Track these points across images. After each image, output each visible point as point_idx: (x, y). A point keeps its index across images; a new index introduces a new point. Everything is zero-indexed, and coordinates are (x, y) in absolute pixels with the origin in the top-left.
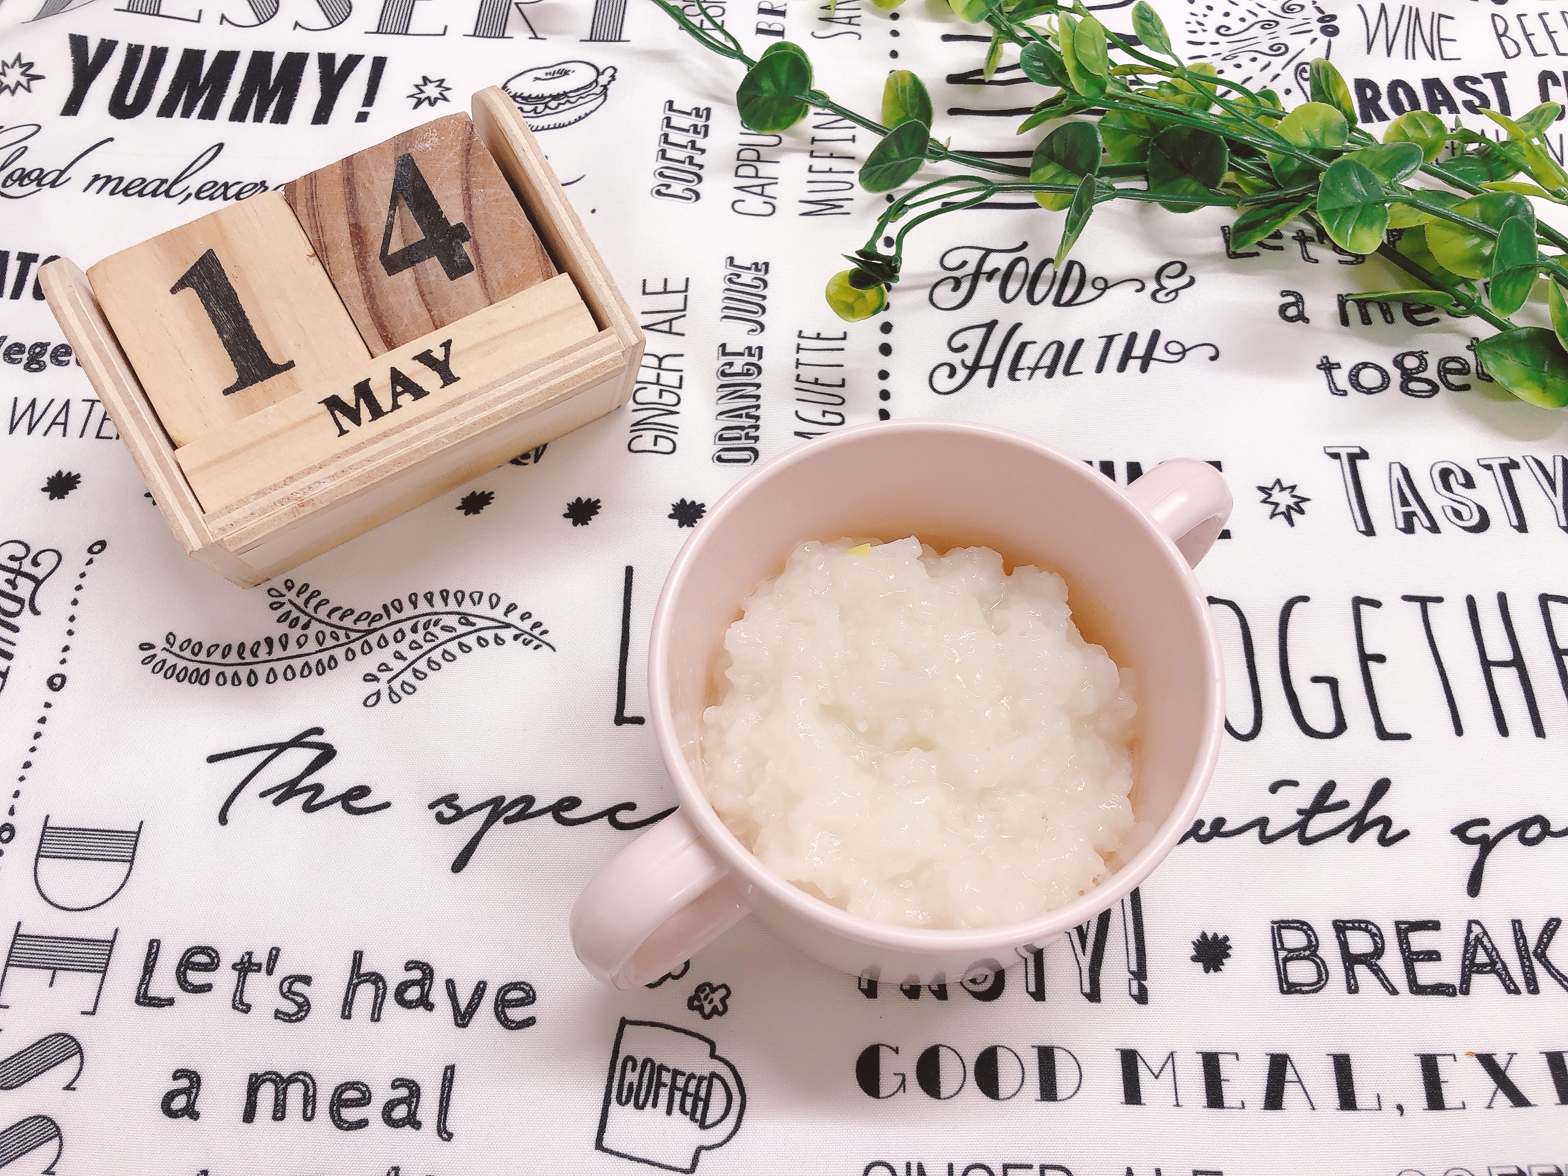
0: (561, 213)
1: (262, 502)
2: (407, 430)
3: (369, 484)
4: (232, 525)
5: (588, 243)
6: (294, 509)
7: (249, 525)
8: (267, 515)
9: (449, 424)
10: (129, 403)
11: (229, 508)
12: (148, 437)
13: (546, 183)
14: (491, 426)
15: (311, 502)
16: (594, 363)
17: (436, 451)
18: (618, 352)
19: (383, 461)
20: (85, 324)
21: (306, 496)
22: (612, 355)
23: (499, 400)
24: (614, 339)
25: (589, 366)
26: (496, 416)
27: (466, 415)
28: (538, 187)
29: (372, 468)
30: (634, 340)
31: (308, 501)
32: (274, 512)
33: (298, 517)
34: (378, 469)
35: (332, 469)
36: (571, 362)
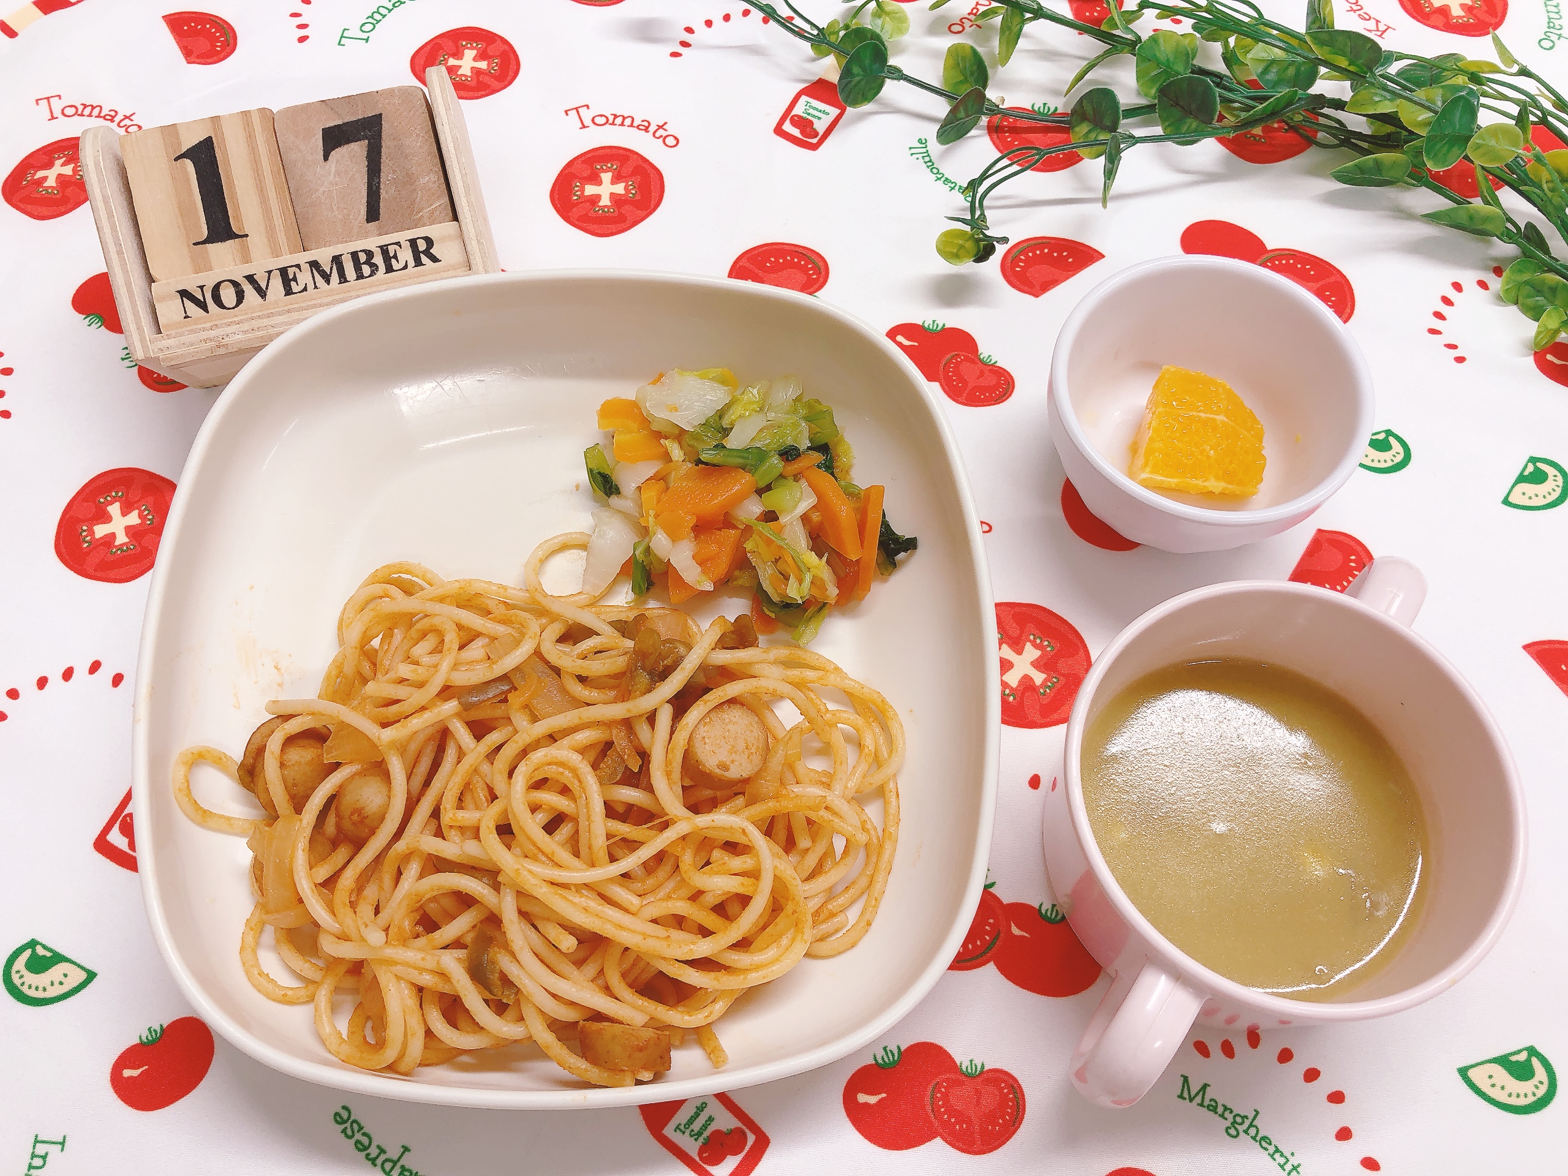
1: (192, 338)
2: (304, 311)
4: (168, 348)
6: (214, 348)
7: (180, 351)
8: (194, 347)
10: (117, 245)
12: (125, 272)
15: (227, 345)
20: (101, 181)
21: (224, 340)
31: (223, 345)
33: (215, 354)
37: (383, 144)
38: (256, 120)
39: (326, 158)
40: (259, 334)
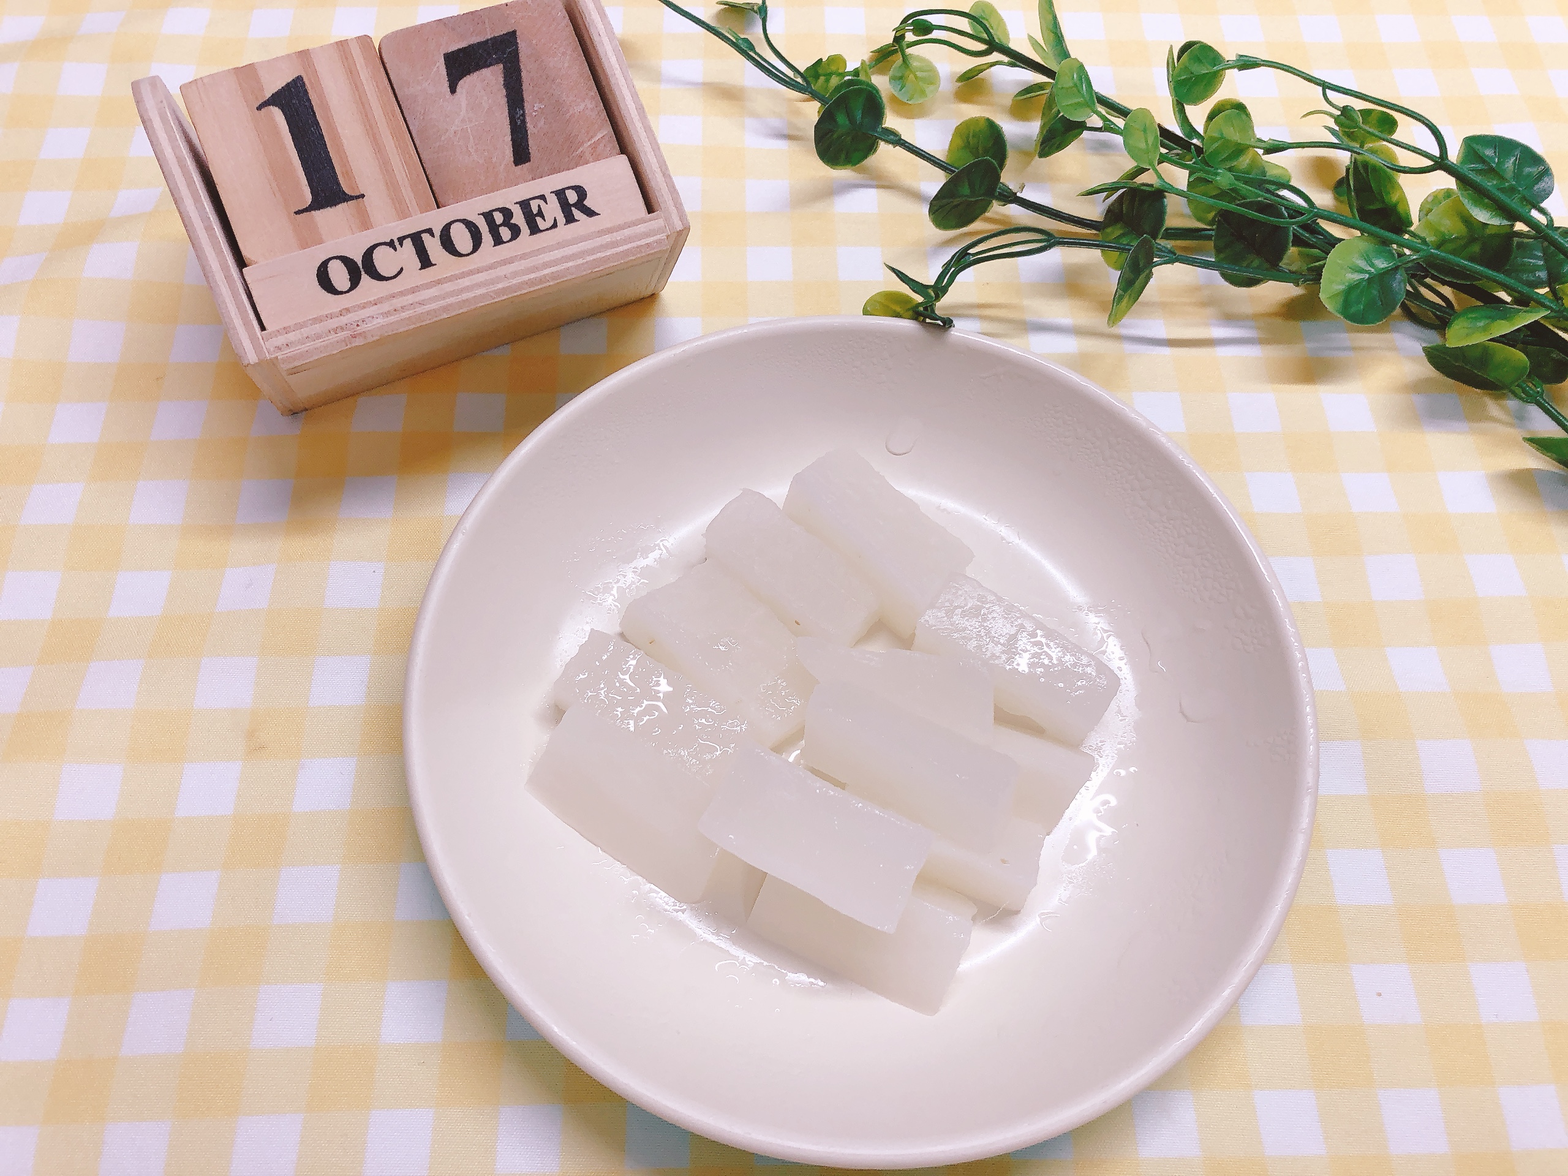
0: (627, 98)
1: (318, 328)
3: (418, 325)
4: (287, 345)
5: (648, 129)
6: (347, 339)
7: (304, 348)
8: (320, 341)
9: (498, 280)
10: (205, 219)
11: (286, 330)
12: (219, 253)
13: (617, 69)
14: (536, 288)
15: (362, 334)
16: (639, 243)
17: (483, 304)
18: (663, 236)
19: (433, 306)
20: (172, 140)
21: (359, 328)
23: (546, 265)
24: (660, 222)
25: (634, 244)
26: (541, 280)
27: (515, 274)
28: (608, 71)
29: (423, 311)
30: (679, 226)
31: (360, 334)
32: (327, 338)
33: (349, 347)
34: (428, 313)
35: (386, 307)
36: (619, 238)
37: (522, 67)
38: (356, 51)
39: (453, 90)
40: (405, 315)
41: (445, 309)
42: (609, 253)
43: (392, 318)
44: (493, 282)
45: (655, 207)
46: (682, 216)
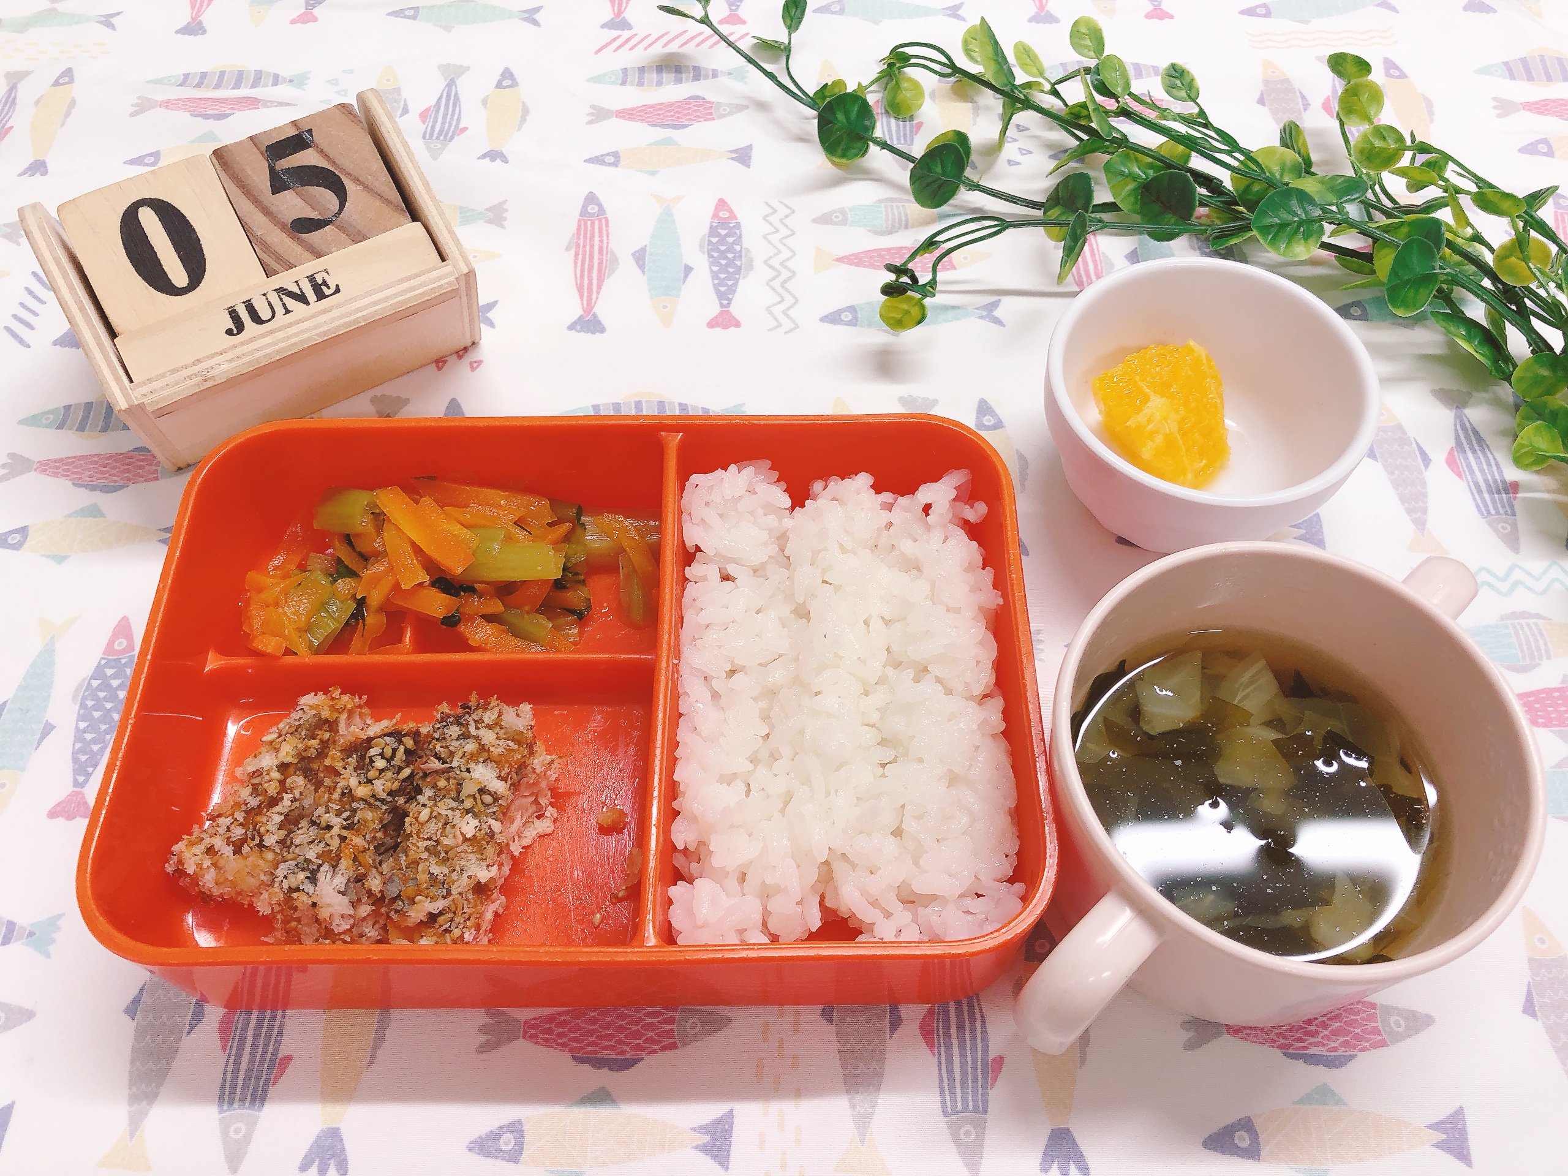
0: (416, 178)
1: (177, 376)
5: (433, 198)
6: (200, 383)
7: (165, 393)
8: (180, 386)
9: (319, 325)
11: (150, 380)
15: (212, 378)
16: (435, 285)
17: (307, 347)
19: (268, 351)
21: (210, 374)
22: (446, 281)
24: (451, 268)
25: (430, 287)
27: (333, 319)
29: (262, 355)
30: (467, 270)
33: (202, 388)
34: (265, 356)
35: (230, 355)
36: (416, 284)
40: (245, 360)
41: (278, 352)
42: (408, 295)
43: (234, 364)
44: (315, 327)
45: (445, 256)
46: (467, 263)
